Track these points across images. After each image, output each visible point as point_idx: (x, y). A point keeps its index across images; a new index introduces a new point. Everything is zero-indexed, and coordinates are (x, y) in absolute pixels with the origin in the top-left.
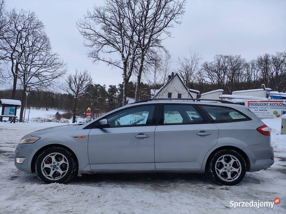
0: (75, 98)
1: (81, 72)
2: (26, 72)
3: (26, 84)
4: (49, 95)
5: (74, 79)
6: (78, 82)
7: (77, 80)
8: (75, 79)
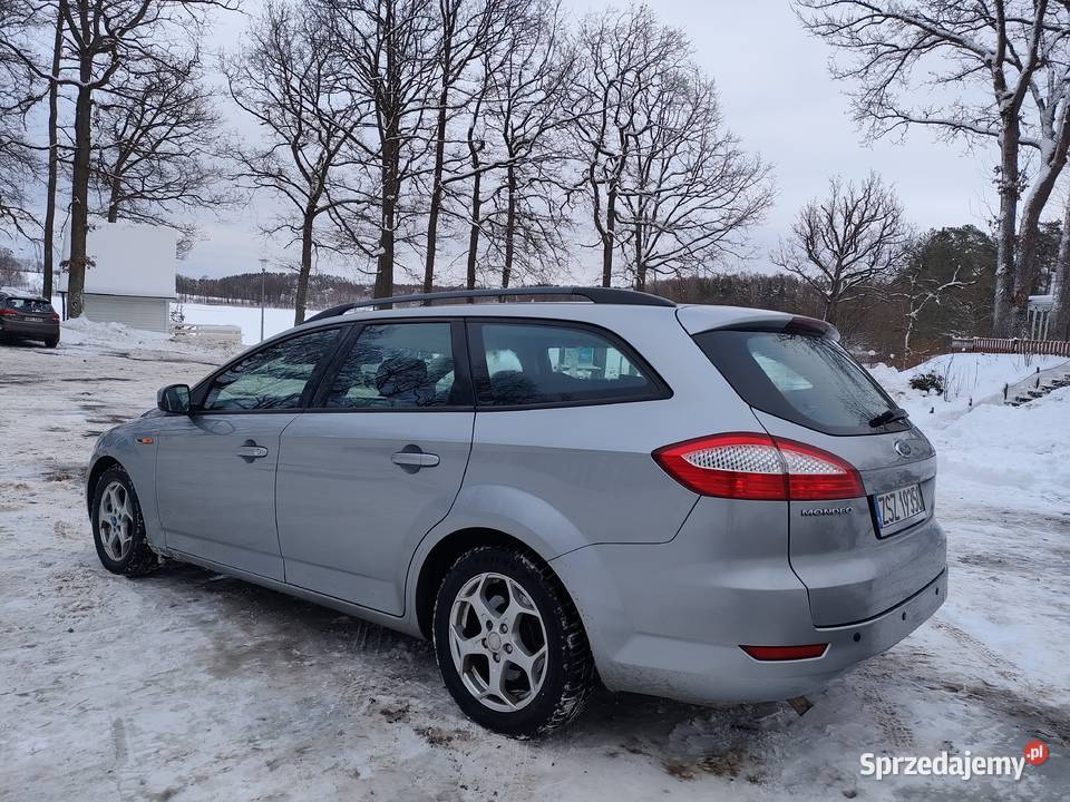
0: (829, 293)
1: (852, 188)
2: (642, 221)
3: (643, 259)
4: (782, 290)
5: (825, 220)
6: (840, 231)
7: (839, 220)
8: (831, 220)
